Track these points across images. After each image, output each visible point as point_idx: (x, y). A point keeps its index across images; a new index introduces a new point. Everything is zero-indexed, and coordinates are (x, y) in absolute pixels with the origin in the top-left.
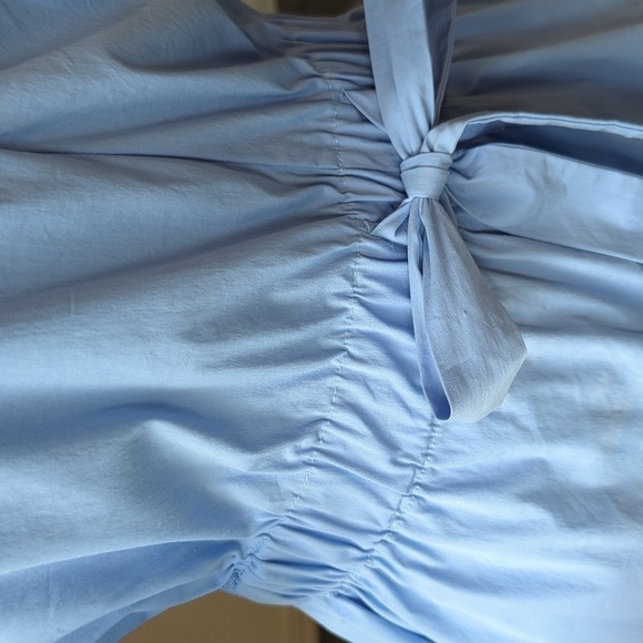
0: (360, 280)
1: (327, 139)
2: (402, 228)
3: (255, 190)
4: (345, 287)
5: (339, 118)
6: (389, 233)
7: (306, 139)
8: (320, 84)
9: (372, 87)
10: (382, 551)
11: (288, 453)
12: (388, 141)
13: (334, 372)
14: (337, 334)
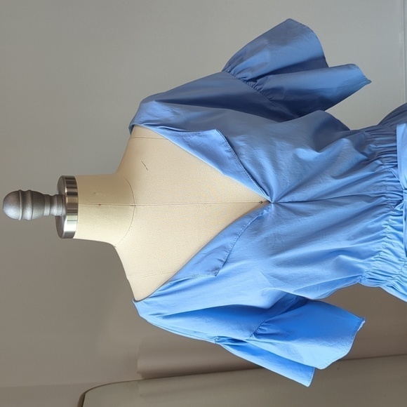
0: (390, 221)
1: (384, 183)
2: (402, 207)
3: (364, 202)
4: (387, 222)
5: (388, 177)
6: (399, 209)
7: (378, 184)
8: (383, 167)
9: (396, 166)
10: (397, 278)
11: (372, 258)
12: (399, 182)
13: (384, 241)
14: (384, 233)
